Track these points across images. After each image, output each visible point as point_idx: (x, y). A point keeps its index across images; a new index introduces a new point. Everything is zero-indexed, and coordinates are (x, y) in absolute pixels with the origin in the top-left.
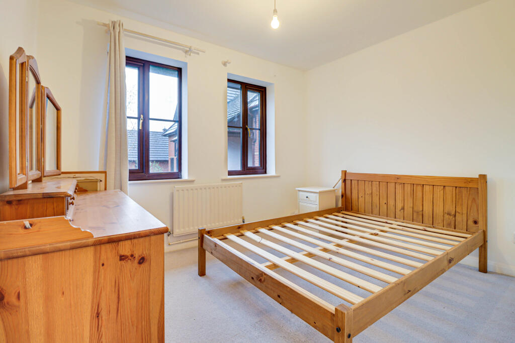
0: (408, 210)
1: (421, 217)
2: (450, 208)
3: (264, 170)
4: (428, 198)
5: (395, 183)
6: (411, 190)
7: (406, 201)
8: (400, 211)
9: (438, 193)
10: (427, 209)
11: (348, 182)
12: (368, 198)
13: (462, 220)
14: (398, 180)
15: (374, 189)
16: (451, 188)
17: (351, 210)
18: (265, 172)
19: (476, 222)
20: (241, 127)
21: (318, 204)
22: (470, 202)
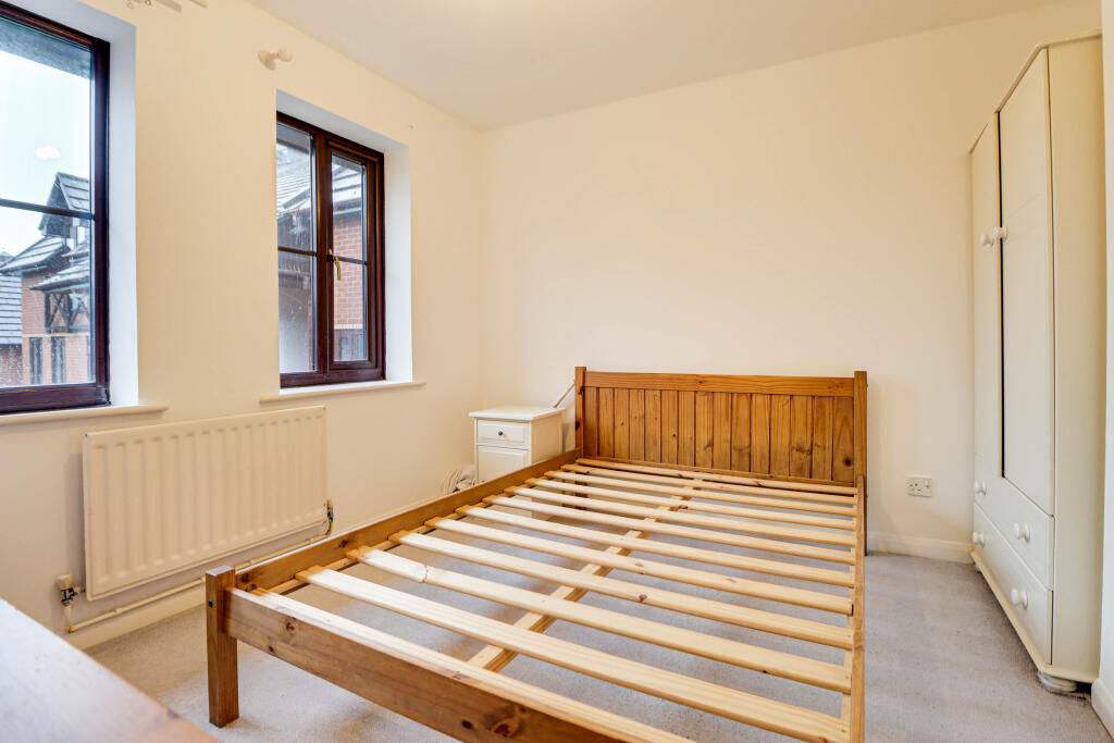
0: (722, 446)
1: (746, 459)
2: (802, 437)
3: (379, 370)
4: (761, 418)
5: (696, 392)
6: (727, 406)
7: (716, 429)
8: (705, 449)
9: (780, 408)
10: (759, 442)
11: (591, 394)
12: (636, 426)
13: (824, 461)
14: (700, 385)
15: (650, 406)
16: (805, 398)
17: (599, 454)
18: (382, 376)
19: (848, 462)
20: (312, 254)
21: (530, 448)
22: (838, 424)
